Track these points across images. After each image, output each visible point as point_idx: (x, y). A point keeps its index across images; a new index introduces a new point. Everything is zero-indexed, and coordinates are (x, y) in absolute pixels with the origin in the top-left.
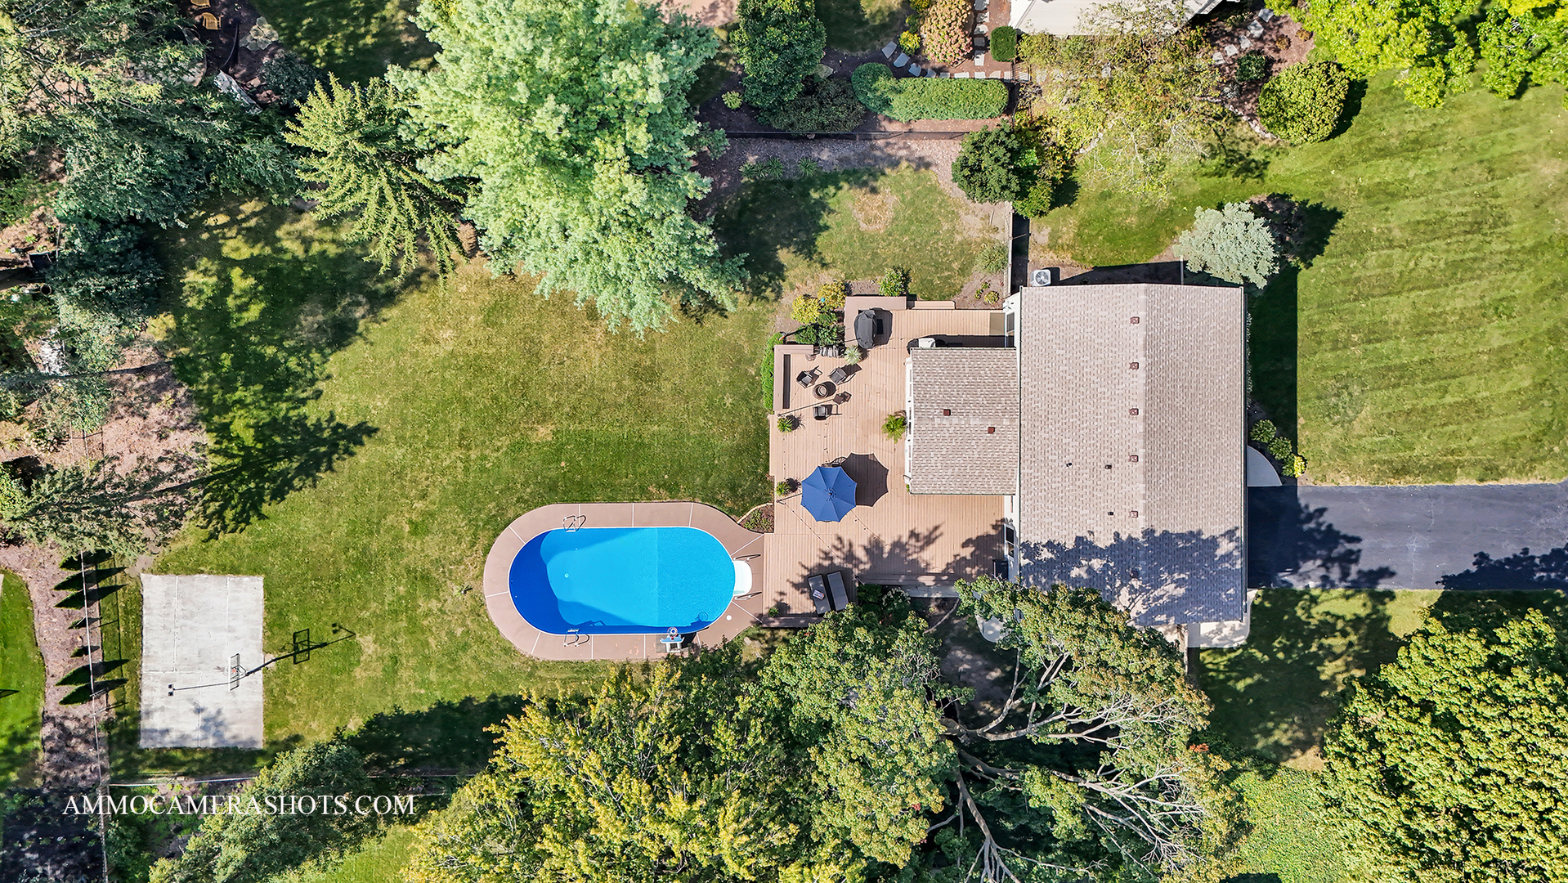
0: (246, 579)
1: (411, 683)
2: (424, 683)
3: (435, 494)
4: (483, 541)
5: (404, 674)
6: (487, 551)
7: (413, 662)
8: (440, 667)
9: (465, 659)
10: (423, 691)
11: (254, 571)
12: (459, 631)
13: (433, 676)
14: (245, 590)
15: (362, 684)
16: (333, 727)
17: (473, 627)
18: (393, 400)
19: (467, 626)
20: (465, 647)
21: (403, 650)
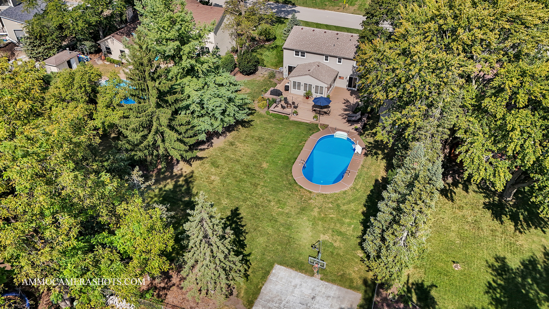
0: (274, 271)
1: (348, 228)
2: (349, 225)
3: (271, 198)
4: (297, 188)
5: (343, 230)
6: (301, 187)
7: (338, 225)
8: (344, 216)
9: (344, 208)
10: (353, 226)
11: (271, 266)
12: (330, 205)
13: (347, 220)
14: (279, 273)
15: (342, 245)
16: (359, 262)
17: (331, 200)
18: (227, 198)
19: (329, 202)
20: (338, 205)
21: (332, 227)
